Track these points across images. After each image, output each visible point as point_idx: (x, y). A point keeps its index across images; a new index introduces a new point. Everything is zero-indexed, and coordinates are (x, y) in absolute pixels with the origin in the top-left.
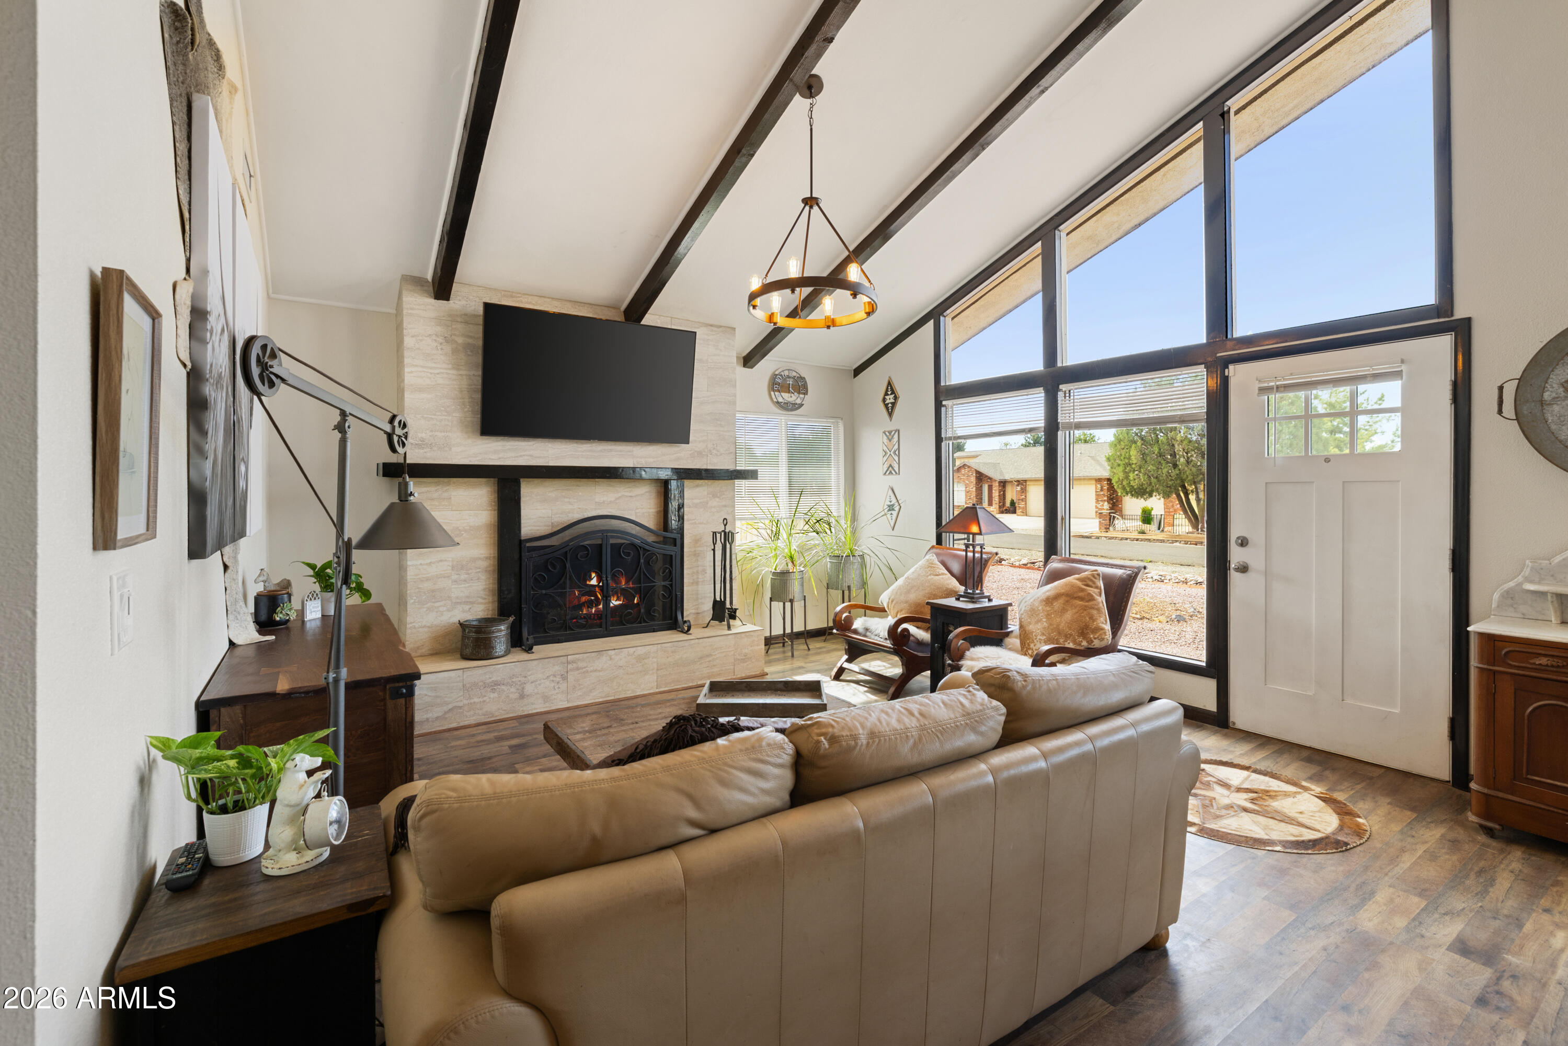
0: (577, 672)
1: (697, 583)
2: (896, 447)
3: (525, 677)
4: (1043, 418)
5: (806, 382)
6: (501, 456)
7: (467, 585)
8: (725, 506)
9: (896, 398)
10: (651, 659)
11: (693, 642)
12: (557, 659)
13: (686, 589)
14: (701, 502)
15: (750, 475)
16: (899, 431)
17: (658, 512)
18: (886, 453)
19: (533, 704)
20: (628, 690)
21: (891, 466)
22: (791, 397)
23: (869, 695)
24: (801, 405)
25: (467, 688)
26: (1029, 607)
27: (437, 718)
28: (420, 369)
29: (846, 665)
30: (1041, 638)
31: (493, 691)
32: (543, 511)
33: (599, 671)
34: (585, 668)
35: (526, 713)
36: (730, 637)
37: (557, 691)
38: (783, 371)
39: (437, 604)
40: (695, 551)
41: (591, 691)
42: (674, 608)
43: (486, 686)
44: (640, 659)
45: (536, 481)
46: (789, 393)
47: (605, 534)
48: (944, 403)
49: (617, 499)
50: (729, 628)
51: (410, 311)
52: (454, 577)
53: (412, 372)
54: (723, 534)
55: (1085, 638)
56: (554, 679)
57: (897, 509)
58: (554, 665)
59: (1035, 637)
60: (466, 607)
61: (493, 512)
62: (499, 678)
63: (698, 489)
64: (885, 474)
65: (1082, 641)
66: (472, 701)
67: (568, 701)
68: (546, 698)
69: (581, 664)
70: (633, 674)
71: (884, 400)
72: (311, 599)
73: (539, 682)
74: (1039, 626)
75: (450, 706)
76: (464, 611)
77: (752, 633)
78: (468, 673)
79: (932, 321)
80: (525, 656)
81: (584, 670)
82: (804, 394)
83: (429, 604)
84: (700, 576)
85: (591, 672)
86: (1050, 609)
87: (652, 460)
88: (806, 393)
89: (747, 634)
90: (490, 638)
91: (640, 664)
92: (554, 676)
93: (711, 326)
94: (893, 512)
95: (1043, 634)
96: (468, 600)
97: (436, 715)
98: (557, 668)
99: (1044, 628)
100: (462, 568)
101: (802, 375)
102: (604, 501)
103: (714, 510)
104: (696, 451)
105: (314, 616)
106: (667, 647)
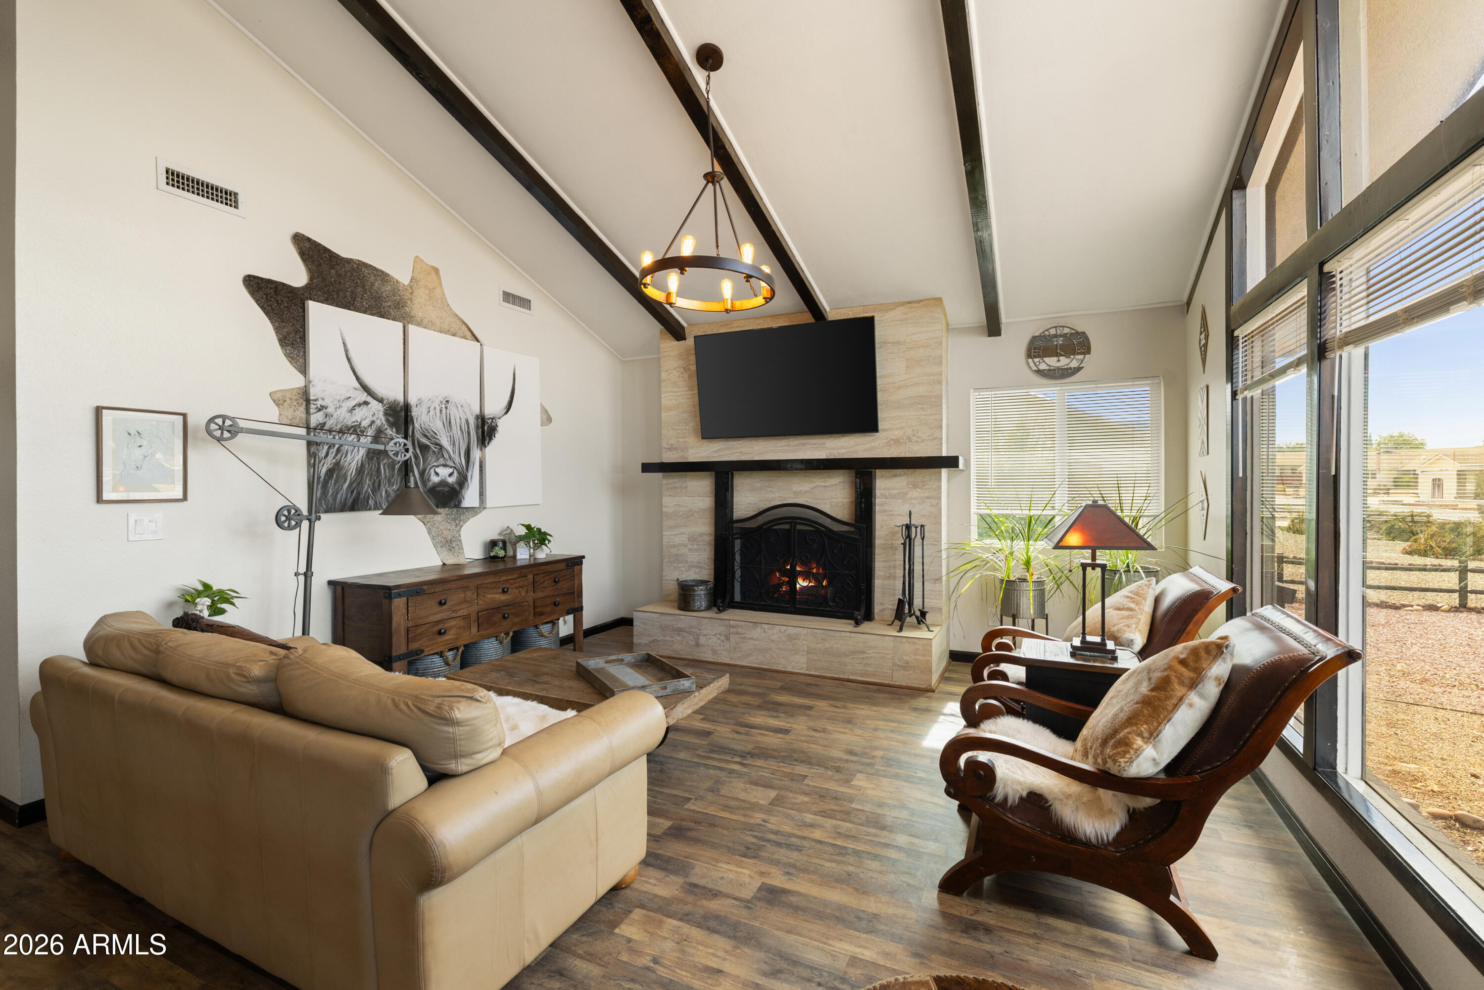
0: (738, 636)
1: (894, 578)
2: (1206, 411)
3: (702, 630)
5: (1087, 338)
6: (720, 454)
7: (697, 553)
8: (928, 498)
9: (1206, 337)
10: (801, 640)
11: (844, 634)
12: (722, 621)
13: (878, 582)
14: (899, 493)
16: (1208, 386)
17: (852, 502)
18: (1200, 422)
21: (1203, 441)
22: (1059, 361)
24: (1078, 369)
25: (664, 629)
27: (646, 644)
28: (670, 394)
31: (679, 635)
32: (752, 499)
33: (755, 640)
34: (743, 634)
35: (699, 658)
36: (887, 638)
37: (722, 648)
38: (1047, 330)
39: (680, 565)
40: (889, 544)
41: (748, 655)
42: (859, 598)
43: (674, 630)
44: (791, 638)
45: (746, 473)
46: (1057, 356)
47: (794, 520)
49: (812, 489)
50: (901, 630)
51: (663, 354)
52: (690, 546)
53: (665, 397)
54: (907, 527)
56: (720, 637)
57: (1206, 507)
58: (720, 626)
60: (698, 570)
61: (712, 499)
62: (682, 626)
63: (896, 480)
64: (1200, 453)
66: (666, 638)
67: (731, 659)
68: (714, 652)
69: (740, 630)
70: (785, 650)
71: (1200, 342)
72: (520, 547)
73: (710, 637)
75: (653, 638)
76: (696, 573)
77: (916, 641)
78: (663, 617)
79: (1227, 207)
80: (715, 615)
82: (1084, 353)
83: (675, 565)
84: (897, 571)
85: (748, 639)
87: (843, 451)
88: (1088, 352)
89: (909, 640)
90: (691, 595)
91: (791, 643)
92: (720, 635)
93: (910, 303)
96: (697, 565)
97: (645, 642)
98: (722, 628)
100: (694, 540)
101: (1079, 330)
102: (801, 491)
103: (913, 501)
104: (892, 439)
105: (523, 557)
106: (816, 633)
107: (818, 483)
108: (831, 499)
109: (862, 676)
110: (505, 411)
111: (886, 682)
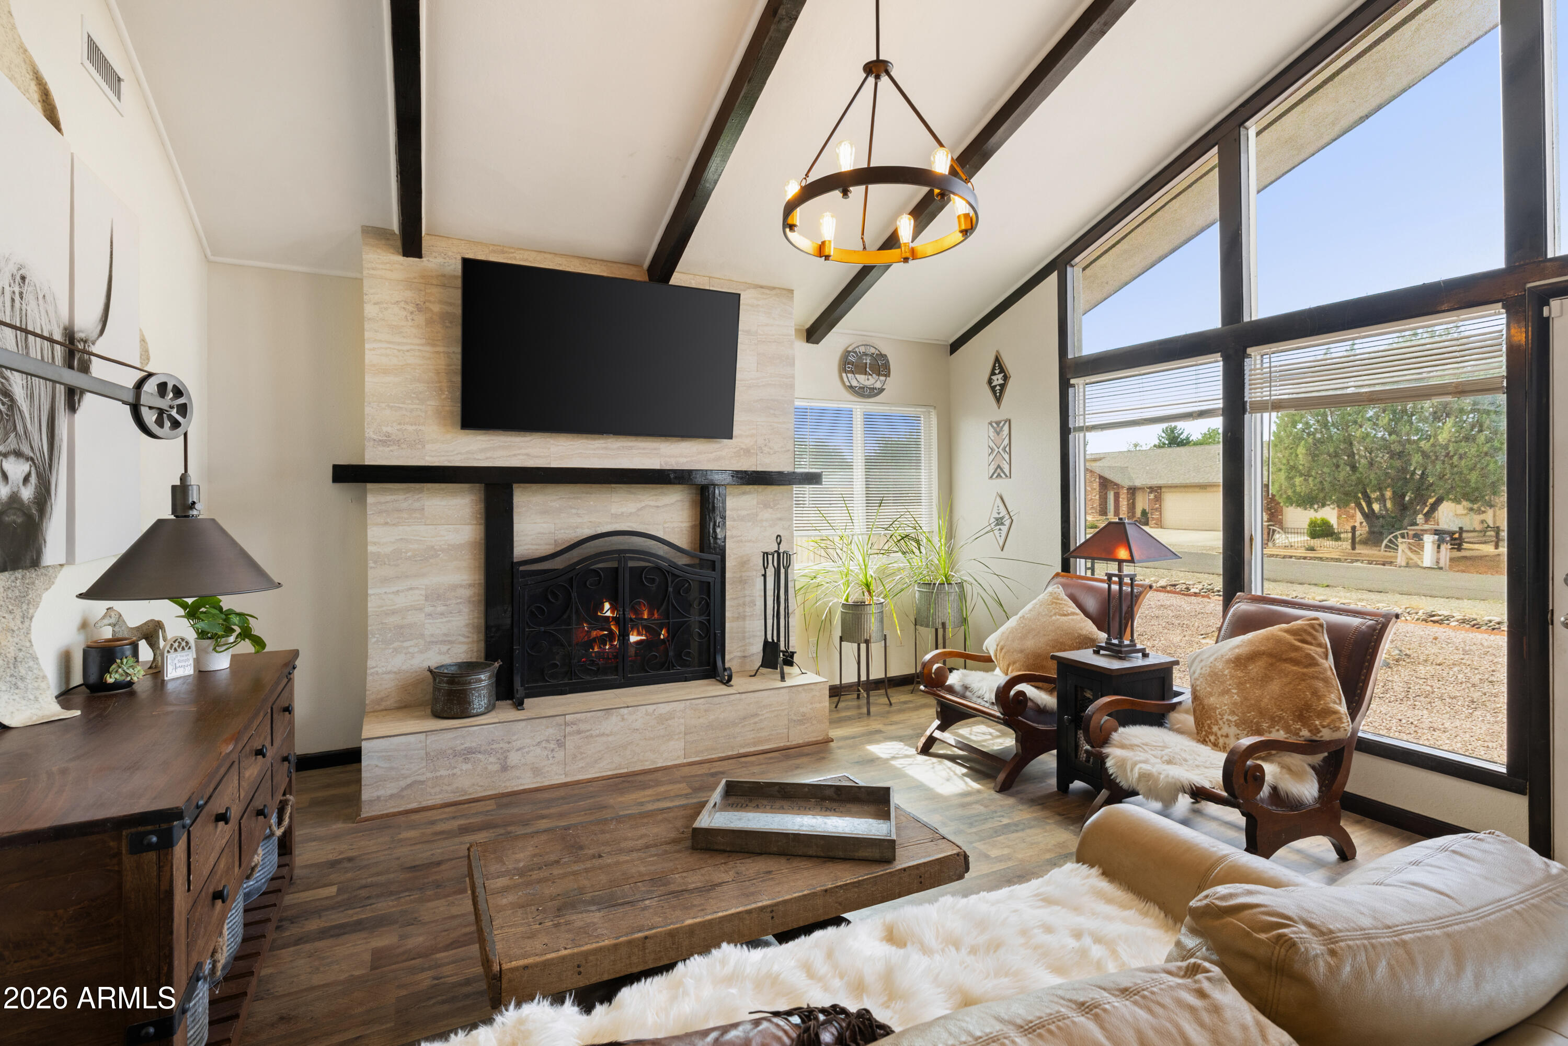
0: (579, 736)
1: (744, 618)
2: (1006, 441)
3: (509, 743)
4: (1221, 396)
5: (888, 361)
6: (489, 455)
7: (445, 620)
8: (780, 519)
9: (1006, 378)
10: (676, 720)
11: (732, 697)
12: (551, 720)
13: (728, 625)
14: (747, 515)
15: (813, 479)
16: (1010, 421)
17: (693, 527)
18: (993, 450)
19: (518, 778)
20: (646, 761)
21: (999, 466)
22: (868, 379)
23: (968, 780)
24: (881, 390)
25: (431, 758)
26: (1208, 669)
27: (392, 796)
28: (385, 345)
29: (937, 734)
30: (1230, 718)
31: (466, 760)
32: (545, 525)
33: (608, 735)
34: (588, 731)
35: (509, 790)
36: (782, 691)
37: (551, 761)
38: (858, 347)
39: (406, 644)
40: (741, 577)
41: (596, 762)
42: (712, 650)
43: (456, 754)
44: (662, 719)
45: (535, 487)
46: (865, 374)
47: (621, 554)
48: (1072, 381)
49: (639, 510)
50: (783, 678)
51: (372, 272)
52: (429, 609)
53: (374, 349)
54: (776, 555)
55: (1304, 725)
56: (548, 745)
57: (1007, 523)
58: (548, 727)
59: (1219, 716)
60: (444, 648)
61: (478, 527)
62: (474, 744)
63: (745, 498)
64: (991, 477)
65: (1300, 730)
66: (438, 774)
67: (566, 775)
68: (536, 771)
69: (583, 727)
70: (653, 739)
71: (990, 381)
72: (176, 650)
73: (527, 750)
74: (1226, 699)
75: (409, 781)
76: (440, 653)
77: (812, 686)
78: (432, 738)
79: (1055, 274)
80: (513, 714)
81: (588, 734)
82: (885, 376)
83: (396, 644)
84: (748, 609)
85: (597, 736)
86: (1242, 675)
87: (684, 460)
88: (888, 375)
89: (806, 687)
90: (465, 690)
91: (663, 726)
92: (548, 741)
93: (762, 287)
94: (1001, 527)
95: (1233, 713)
96: (446, 639)
97: (389, 792)
98: (551, 731)
99: (1235, 704)
100: (439, 597)
101: (883, 352)
102: (622, 513)
103: (765, 524)
104: (742, 449)
105: (180, 673)
106: (698, 704)
107: (647, 503)
108: (665, 522)
109: (755, 745)
110: (99, 327)
111: (782, 745)
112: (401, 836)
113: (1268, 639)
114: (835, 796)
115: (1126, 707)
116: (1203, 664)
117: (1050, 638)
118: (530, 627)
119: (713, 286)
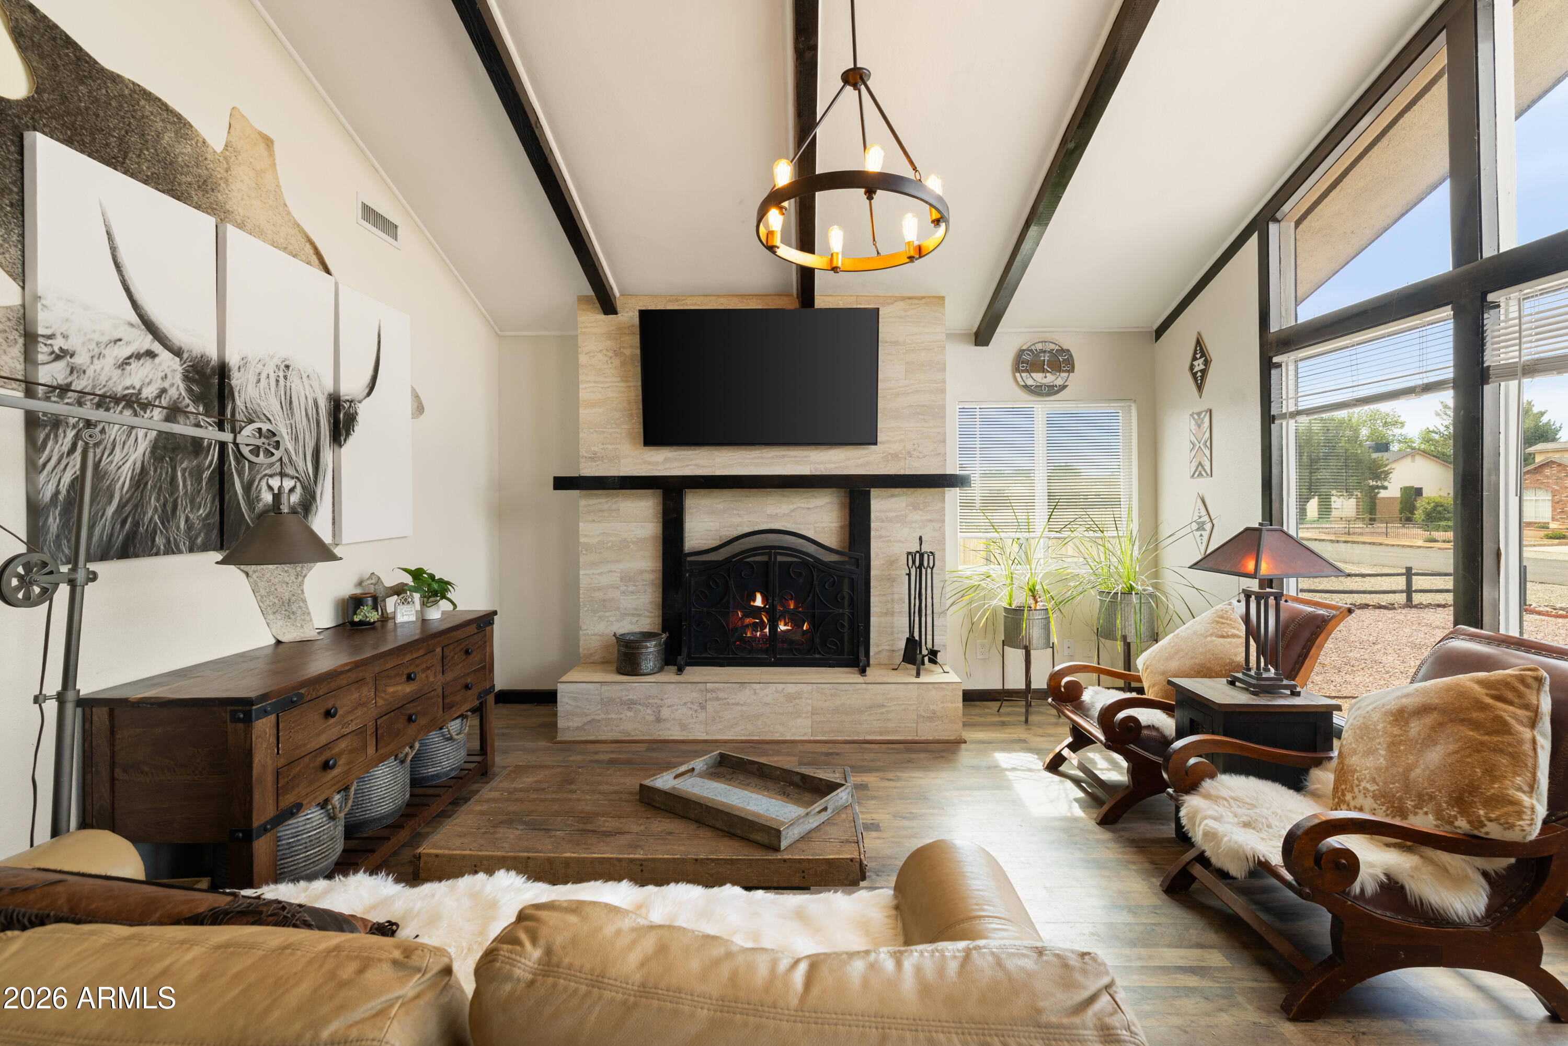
0: (718, 702)
1: (892, 614)
2: (1207, 435)
3: (662, 700)
4: (1451, 364)
5: (1071, 356)
6: (668, 466)
7: (634, 597)
8: (931, 521)
9: (1207, 363)
10: (804, 700)
11: (858, 686)
12: (694, 685)
13: (874, 620)
14: (896, 516)
15: (959, 481)
16: (1211, 411)
17: (842, 527)
18: (1194, 445)
19: (669, 730)
20: (776, 732)
21: (1200, 464)
22: (1046, 377)
24: (1064, 387)
25: (606, 703)
26: (1361, 720)
27: (577, 728)
28: (593, 385)
29: (1066, 753)
30: (1368, 786)
31: (630, 709)
32: (711, 524)
33: (742, 705)
34: (726, 699)
35: (662, 738)
36: (911, 686)
37: (695, 720)
38: (1034, 344)
39: (608, 614)
40: (889, 575)
41: (732, 726)
42: (855, 641)
43: (622, 703)
44: (790, 698)
45: (703, 491)
46: (1043, 372)
47: (770, 550)
48: (1275, 360)
49: (791, 511)
50: (918, 675)
51: (584, 330)
52: (623, 588)
53: (585, 388)
54: (918, 555)
55: (1463, 812)
56: (692, 706)
57: (1208, 527)
58: (692, 691)
59: (1356, 782)
60: (635, 619)
61: (658, 524)
62: (635, 697)
63: (894, 500)
64: (1193, 476)
65: (1456, 818)
66: (610, 716)
67: (707, 734)
68: (683, 726)
69: (721, 695)
70: (782, 714)
71: (1192, 367)
72: (403, 603)
73: (676, 707)
74: (1370, 762)
75: (589, 718)
76: (631, 623)
77: (944, 686)
78: (605, 688)
79: (1256, 235)
80: (673, 677)
81: (725, 701)
82: (1068, 371)
83: (601, 614)
84: (896, 606)
85: (733, 704)
86: (1400, 732)
87: (833, 466)
88: (1072, 370)
89: (937, 686)
90: (638, 653)
91: (791, 704)
92: (692, 703)
93: (910, 298)
94: (1203, 533)
95: (1374, 781)
96: (635, 612)
97: (576, 725)
98: (695, 695)
99: (1378, 769)
100: (630, 579)
101: (1065, 347)
102: (777, 514)
103: (914, 525)
104: (889, 454)
105: (406, 619)
106: (824, 689)
107: (799, 505)
108: (816, 523)
109: (881, 734)
110: (367, 391)
111: (910, 738)
112: (571, 759)
113: (1448, 689)
114: (801, 784)
115: (1230, 751)
116: (1359, 712)
117: (1197, 661)
118: (696, 608)
119: (860, 304)
